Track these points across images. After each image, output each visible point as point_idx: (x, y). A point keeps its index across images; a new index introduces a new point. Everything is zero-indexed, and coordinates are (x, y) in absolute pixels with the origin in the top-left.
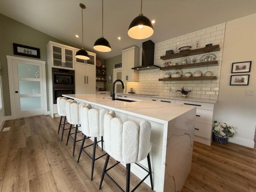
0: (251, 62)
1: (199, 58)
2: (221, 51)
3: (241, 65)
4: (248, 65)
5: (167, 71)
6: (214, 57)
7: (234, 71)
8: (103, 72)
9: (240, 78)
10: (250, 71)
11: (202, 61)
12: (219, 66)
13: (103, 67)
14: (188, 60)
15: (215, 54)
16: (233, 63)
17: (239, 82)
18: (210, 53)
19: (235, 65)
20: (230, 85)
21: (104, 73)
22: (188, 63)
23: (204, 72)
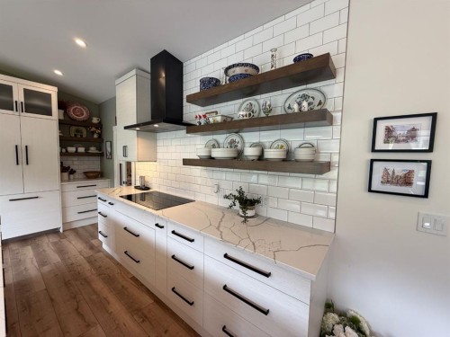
0: (434, 116)
1: (279, 100)
2: (340, 78)
3: (401, 127)
4: (424, 125)
5: (211, 137)
6: (319, 97)
7: (380, 145)
8: (93, 133)
9: (399, 169)
10: (431, 149)
11: (290, 111)
12: (336, 128)
13: (95, 120)
14: (256, 108)
15: (324, 89)
16: (376, 120)
17: (397, 184)
18: (309, 86)
19: (382, 126)
20: (370, 190)
21: (96, 136)
22: (256, 115)
23: (294, 145)
